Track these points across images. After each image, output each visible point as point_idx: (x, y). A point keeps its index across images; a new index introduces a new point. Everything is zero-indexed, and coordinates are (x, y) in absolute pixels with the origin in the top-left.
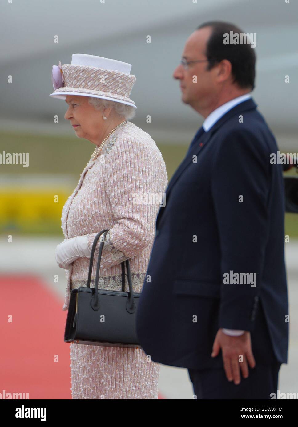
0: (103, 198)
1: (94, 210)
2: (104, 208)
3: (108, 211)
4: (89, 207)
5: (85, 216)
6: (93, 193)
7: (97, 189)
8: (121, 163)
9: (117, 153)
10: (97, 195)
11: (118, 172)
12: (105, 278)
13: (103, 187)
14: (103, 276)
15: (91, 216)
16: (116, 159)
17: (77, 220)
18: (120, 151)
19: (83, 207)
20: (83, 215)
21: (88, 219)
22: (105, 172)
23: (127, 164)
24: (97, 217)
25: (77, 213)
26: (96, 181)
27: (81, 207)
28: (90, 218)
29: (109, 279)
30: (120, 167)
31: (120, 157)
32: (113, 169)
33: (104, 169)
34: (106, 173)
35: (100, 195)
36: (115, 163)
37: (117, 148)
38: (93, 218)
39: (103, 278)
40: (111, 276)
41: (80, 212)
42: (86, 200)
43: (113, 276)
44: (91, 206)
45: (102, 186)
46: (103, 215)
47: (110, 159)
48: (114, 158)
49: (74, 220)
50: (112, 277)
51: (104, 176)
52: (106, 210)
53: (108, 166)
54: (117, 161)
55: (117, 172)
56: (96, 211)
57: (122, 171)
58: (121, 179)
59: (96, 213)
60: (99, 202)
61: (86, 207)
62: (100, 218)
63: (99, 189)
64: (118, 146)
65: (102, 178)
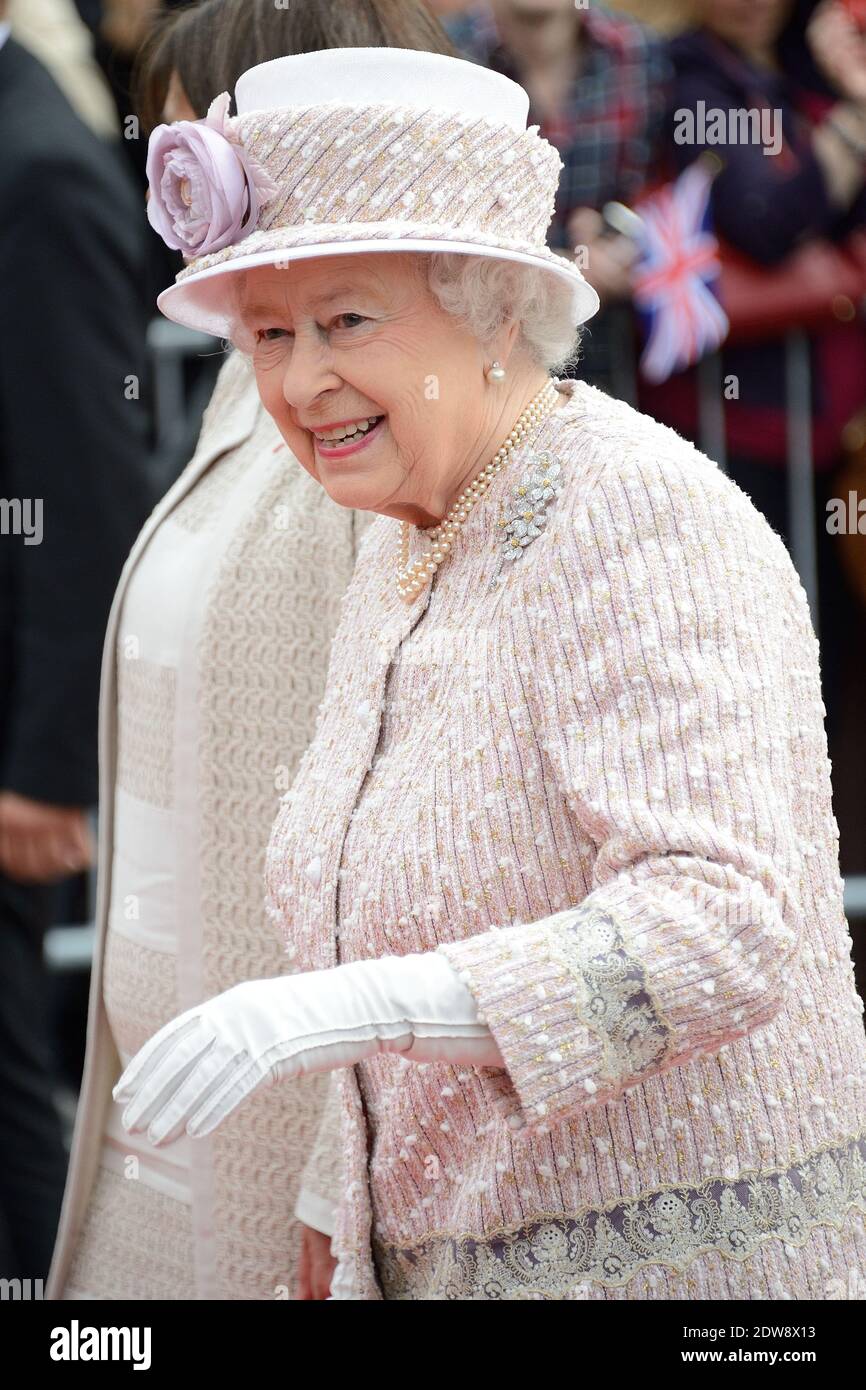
0: (531, 789)
1: (489, 856)
2: (540, 840)
3: (564, 857)
4: (463, 843)
5: (447, 894)
6: (476, 766)
7: (496, 745)
8: (624, 597)
9: (590, 543)
10: (496, 774)
11: (609, 642)
12: (572, 1224)
13: (527, 728)
14: (558, 1213)
15: (478, 891)
16: (588, 575)
17: (403, 921)
18: (609, 532)
19: (431, 845)
20: (437, 888)
21: (460, 911)
22: (528, 647)
23: (659, 600)
24: (506, 890)
25: (403, 881)
26: (485, 704)
27: (423, 850)
28: (472, 904)
29: (592, 1224)
30: (621, 617)
31: (609, 565)
32: (581, 631)
33: (523, 636)
34: (534, 651)
35: (515, 771)
36: (585, 594)
37: (591, 516)
38: (485, 901)
39: (556, 1222)
40: (597, 1206)
41: (417, 876)
42: (443, 811)
43: (611, 1205)
44: (475, 838)
45: (518, 726)
46: (539, 878)
47: (552, 576)
48: (578, 568)
49: (388, 922)
50: (608, 1215)
51: (524, 669)
52: (551, 850)
53: (543, 614)
54: (595, 584)
55: (603, 645)
56: (504, 861)
57: (634, 634)
58: (636, 679)
59: (502, 870)
60: (514, 808)
61: (448, 848)
62: (521, 899)
63: (506, 744)
64: (596, 506)
65: (516, 683)
